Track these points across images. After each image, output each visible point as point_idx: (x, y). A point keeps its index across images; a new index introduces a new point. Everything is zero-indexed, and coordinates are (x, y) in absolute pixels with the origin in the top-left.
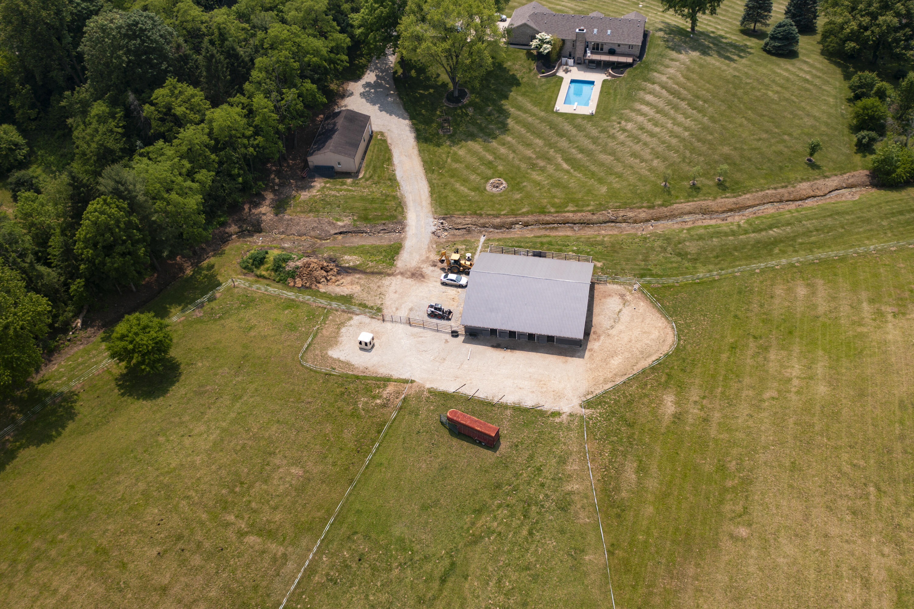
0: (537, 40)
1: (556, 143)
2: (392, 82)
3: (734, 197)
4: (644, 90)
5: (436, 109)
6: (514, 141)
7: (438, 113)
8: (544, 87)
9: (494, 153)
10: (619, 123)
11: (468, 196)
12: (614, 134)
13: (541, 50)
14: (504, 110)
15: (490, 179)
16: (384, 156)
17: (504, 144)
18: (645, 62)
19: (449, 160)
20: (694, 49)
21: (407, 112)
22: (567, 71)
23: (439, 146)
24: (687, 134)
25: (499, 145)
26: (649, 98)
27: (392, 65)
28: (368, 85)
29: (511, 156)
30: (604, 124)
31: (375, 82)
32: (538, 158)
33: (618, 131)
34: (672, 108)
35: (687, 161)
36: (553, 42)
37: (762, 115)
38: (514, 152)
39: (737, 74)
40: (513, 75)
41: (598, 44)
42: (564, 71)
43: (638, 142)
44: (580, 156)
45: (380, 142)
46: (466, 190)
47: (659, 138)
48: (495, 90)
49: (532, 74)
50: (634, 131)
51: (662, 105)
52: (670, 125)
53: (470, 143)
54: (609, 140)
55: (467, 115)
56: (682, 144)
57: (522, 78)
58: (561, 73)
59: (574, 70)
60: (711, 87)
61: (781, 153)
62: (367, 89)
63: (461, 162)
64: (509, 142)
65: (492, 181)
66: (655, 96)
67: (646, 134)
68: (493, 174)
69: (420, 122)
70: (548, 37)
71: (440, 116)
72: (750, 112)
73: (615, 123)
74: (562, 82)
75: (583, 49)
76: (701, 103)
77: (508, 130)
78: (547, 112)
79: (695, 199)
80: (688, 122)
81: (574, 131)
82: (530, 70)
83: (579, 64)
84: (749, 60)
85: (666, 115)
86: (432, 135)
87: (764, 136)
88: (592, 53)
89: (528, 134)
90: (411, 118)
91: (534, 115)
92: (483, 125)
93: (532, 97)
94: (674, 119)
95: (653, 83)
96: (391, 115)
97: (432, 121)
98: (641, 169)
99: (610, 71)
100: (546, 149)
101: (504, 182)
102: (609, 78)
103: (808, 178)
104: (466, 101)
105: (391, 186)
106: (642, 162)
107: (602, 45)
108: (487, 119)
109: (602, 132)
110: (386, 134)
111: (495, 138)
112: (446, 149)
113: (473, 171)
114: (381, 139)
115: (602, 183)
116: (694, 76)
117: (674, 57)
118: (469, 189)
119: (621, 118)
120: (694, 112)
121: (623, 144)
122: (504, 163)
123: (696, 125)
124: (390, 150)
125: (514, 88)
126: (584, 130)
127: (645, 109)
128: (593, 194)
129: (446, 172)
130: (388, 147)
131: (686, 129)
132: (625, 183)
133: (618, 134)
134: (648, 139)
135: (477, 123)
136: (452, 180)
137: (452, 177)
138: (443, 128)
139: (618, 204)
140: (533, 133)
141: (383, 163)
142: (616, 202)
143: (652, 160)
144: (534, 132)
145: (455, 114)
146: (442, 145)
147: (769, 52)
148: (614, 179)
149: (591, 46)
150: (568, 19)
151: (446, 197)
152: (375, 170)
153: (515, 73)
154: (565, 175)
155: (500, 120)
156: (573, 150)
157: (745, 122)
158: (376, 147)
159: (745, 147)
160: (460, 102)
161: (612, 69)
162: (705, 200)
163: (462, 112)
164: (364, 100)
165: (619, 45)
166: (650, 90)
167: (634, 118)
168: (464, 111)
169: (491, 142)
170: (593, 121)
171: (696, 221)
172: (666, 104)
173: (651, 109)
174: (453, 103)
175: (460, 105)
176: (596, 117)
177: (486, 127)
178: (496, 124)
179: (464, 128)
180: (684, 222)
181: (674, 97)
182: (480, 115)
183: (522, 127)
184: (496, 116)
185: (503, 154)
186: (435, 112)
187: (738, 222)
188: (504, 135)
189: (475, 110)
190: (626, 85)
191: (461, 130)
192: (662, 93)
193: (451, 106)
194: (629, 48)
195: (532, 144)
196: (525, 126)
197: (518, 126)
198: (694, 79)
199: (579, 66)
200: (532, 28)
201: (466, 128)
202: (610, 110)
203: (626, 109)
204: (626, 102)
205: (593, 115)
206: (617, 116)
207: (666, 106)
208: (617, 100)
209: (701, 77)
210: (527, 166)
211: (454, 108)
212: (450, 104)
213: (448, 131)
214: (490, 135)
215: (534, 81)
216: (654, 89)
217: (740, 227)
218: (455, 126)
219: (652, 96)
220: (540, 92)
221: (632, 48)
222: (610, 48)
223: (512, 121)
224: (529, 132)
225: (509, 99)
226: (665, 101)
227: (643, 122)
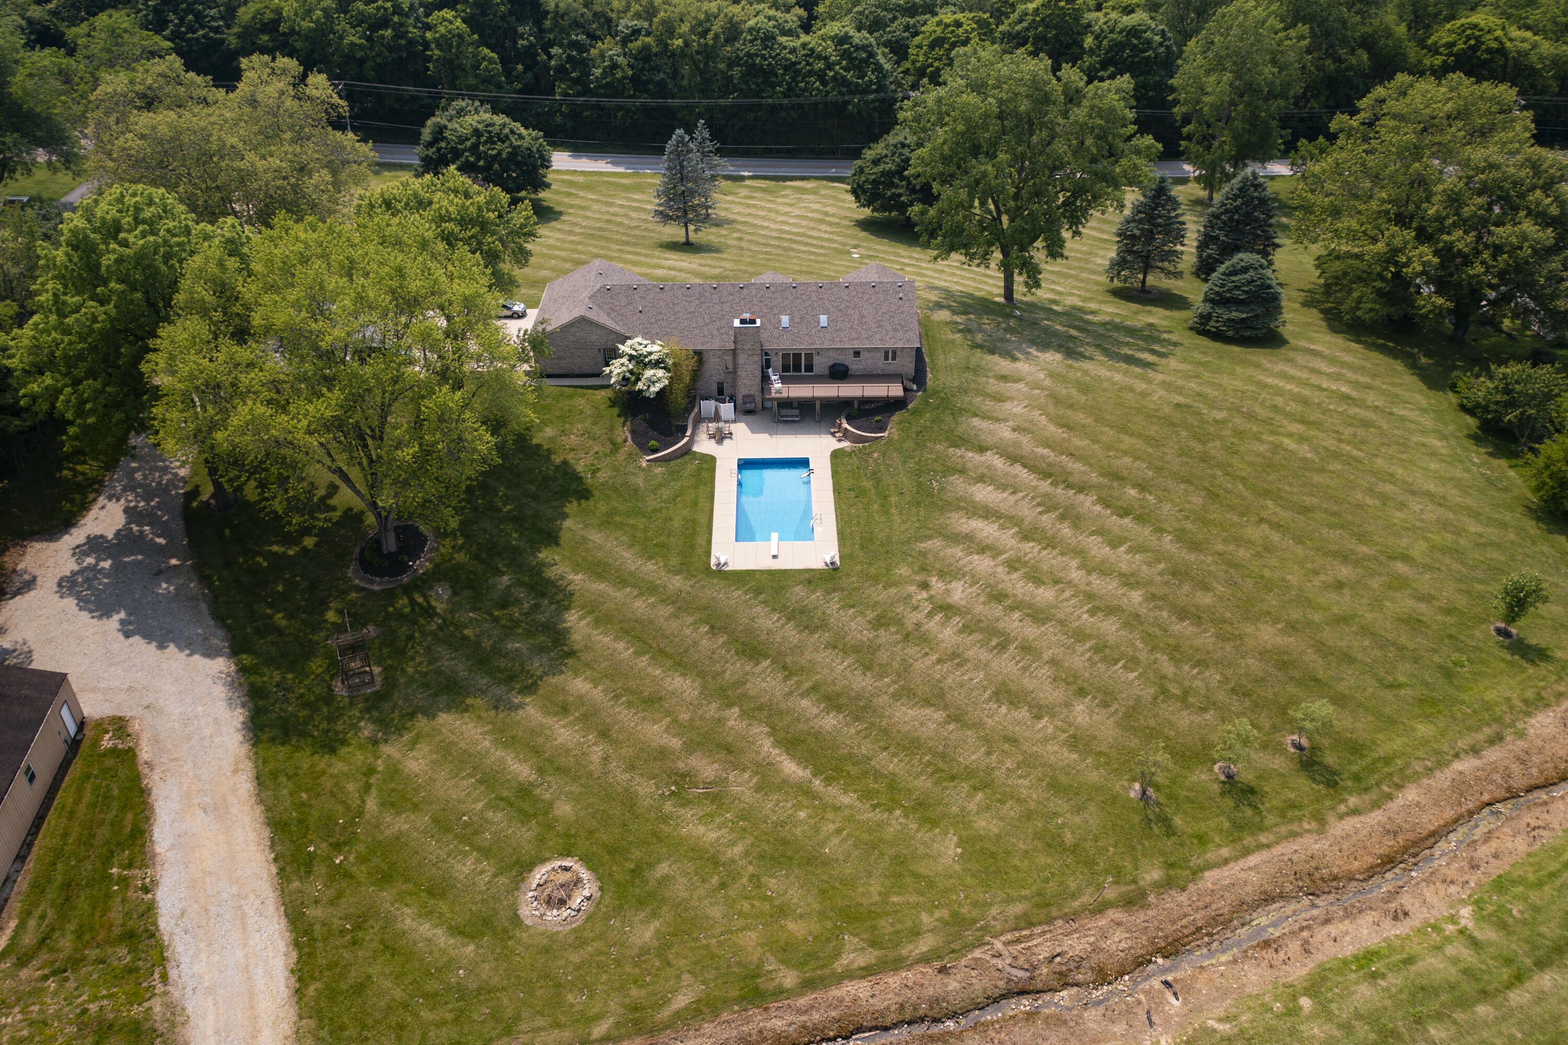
0: (624, 360)
1: (741, 683)
2: (178, 526)
3: (1376, 805)
4: (962, 472)
5: (323, 605)
6: (597, 694)
7: (331, 616)
8: (666, 493)
9: (536, 751)
10: (925, 586)
11: (450, 965)
12: (918, 625)
13: (640, 386)
14: (551, 583)
15: (530, 866)
16: (116, 824)
17: (564, 709)
18: (936, 393)
19: (371, 804)
20: (1045, 346)
21: (224, 626)
22: (720, 437)
23: (333, 751)
24: (1136, 596)
25: (547, 713)
26: (984, 494)
27: (182, 472)
28: (95, 545)
29: (597, 753)
30: (879, 594)
31: (118, 533)
32: (690, 748)
33: (930, 615)
34: (1062, 518)
35: (1174, 689)
36: (670, 362)
37: (1305, 510)
38: (604, 734)
39: (1179, 399)
40: (565, 463)
41: (797, 356)
42: (712, 437)
43: (1003, 647)
44: (830, 722)
45: (110, 762)
46: (442, 938)
47: (1062, 622)
48: (516, 519)
49: (621, 456)
50: (979, 608)
51: (1027, 511)
52: (1076, 575)
53: (444, 718)
54: (912, 651)
55: (429, 612)
56: (1136, 635)
57: (594, 472)
58: (704, 445)
59: (740, 429)
60: (1139, 444)
61: (1414, 623)
62: (90, 560)
63: (416, 807)
64: (581, 701)
65: (539, 875)
66: (1002, 487)
67: (1017, 615)
68: (541, 840)
69: (269, 661)
70: (655, 349)
71: (339, 629)
72: (1270, 503)
73: (913, 589)
74: (712, 470)
75: (758, 373)
76: (1133, 492)
77: (572, 654)
78: (690, 575)
79: (1263, 839)
80: (1123, 558)
81: (791, 634)
82: (615, 447)
83: (749, 412)
84: (1184, 360)
85: (1051, 542)
86: (306, 705)
87: (1345, 572)
88: (784, 380)
89: (644, 661)
90: (235, 652)
91: (652, 589)
92: (487, 644)
93: (634, 527)
94: (1079, 552)
95: (982, 449)
96: (162, 646)
97: (309, 651)
98: (1045, 740)
99: (845, 425)
100: (712, 709)
101: (585, 874)
102: (845, 444)
103: (1540, 696)
104: (422, 565)
105: (131, 970)
106: (1038, 717)
107: (809, 356)
108: (496, 620)
109: (879, 623)
110: (135, 727)
111: (530, 689)
112: (359, 757)
113: (464, 839)
114: (114, 751)
115: (933, 823)
116: (1080, 417)
117: (1005, 372)
118: (456, 931)
119: (923, 569)
120: (1127, 521)
121: (956, 657)
122: (576, 789)
123: (1149, 564)
124: (144, 793)
125: (572, 507)
126: (823, 625)
127: (986, 529)
128: (916, 876)
129: (362, 859)
130: (136, 778)
131: (1129, 580)
132: (1011, 810)
133: (932, 625)
134: (1031, 631)
135: (465, 638)
136: (386, 897)
137: (385, 879)
138: (347, 675)
139: (1018, 908)
140: (660, 654)
141: (107, 861)
142: (1009, 900)
143: (1068, 705)
144: (661, 651)
145: (388, 616)
146: (344, 742)
147: (1217, 336)
148: (970, 796)
149: (777, 361)
150: (701, 295)
151: (359, 989)
152: (65, 905)
153: (570, 457)
154: (798, 806)
155: (542, 618)
156: (805, 703)
157: (1275, 537)
158: (89, 787)
159: (1317, 617)
160: (405, 568)
161: (849, 419)
162: (1294, 835)
163: (413, 602)
164: (70, 603)
165: (857, 354)
166: (980, 471)
167: (961, 563)
168: (420, 600)
169: (521, 706)
170: (842, 590)
171: (1305, 934)
172: (1040, 509)
173: (1002, 527)
174: (381, 576)
175: (405, 579)
176: (848, 575)
177: (496, 651)
178: (529, 634)
179: (420, 663)
180: (1267, 944)
181: (1055, 484)
182: (473, 609)
183: (616, 638)
184: (526, 605)
185: (568, 751)
186: (322, 613)
187: (1453, 919)
188: (562, 672)
189: (455, 593)
190: (904, 463)
191: (410, 671)
192: (1016, 476)
193: (376, 588)
194: (886, 358)
195: (661, 698)
196: (627, 632)
197: (605, 633)
198: (1084, 426)
199: (749, 418)
200: (603, 328)
201: (430, 663)
202: (882, 545)
203: (930, 538)
204: (922, 513)
205: (836, 570)
206: (910, 565)
207: (1041, 513)
208: (893, 511)
209: (1099, 419)
210: (658, 788)
211: (383, 591)
212: (372, 582)
213: (364, 684)
214: (512, 678)
215: (632, 479)
216: (989, 467)
217: (1474, 943)
218: (390, 662)
219: (991, 488)
220: (655, 510)
221: (894, 358)
222: (831, 362)
223: (582, 618)
224: (644, 653)
225: (562, 542)
226: (1033, 498)
227: (993, 574)
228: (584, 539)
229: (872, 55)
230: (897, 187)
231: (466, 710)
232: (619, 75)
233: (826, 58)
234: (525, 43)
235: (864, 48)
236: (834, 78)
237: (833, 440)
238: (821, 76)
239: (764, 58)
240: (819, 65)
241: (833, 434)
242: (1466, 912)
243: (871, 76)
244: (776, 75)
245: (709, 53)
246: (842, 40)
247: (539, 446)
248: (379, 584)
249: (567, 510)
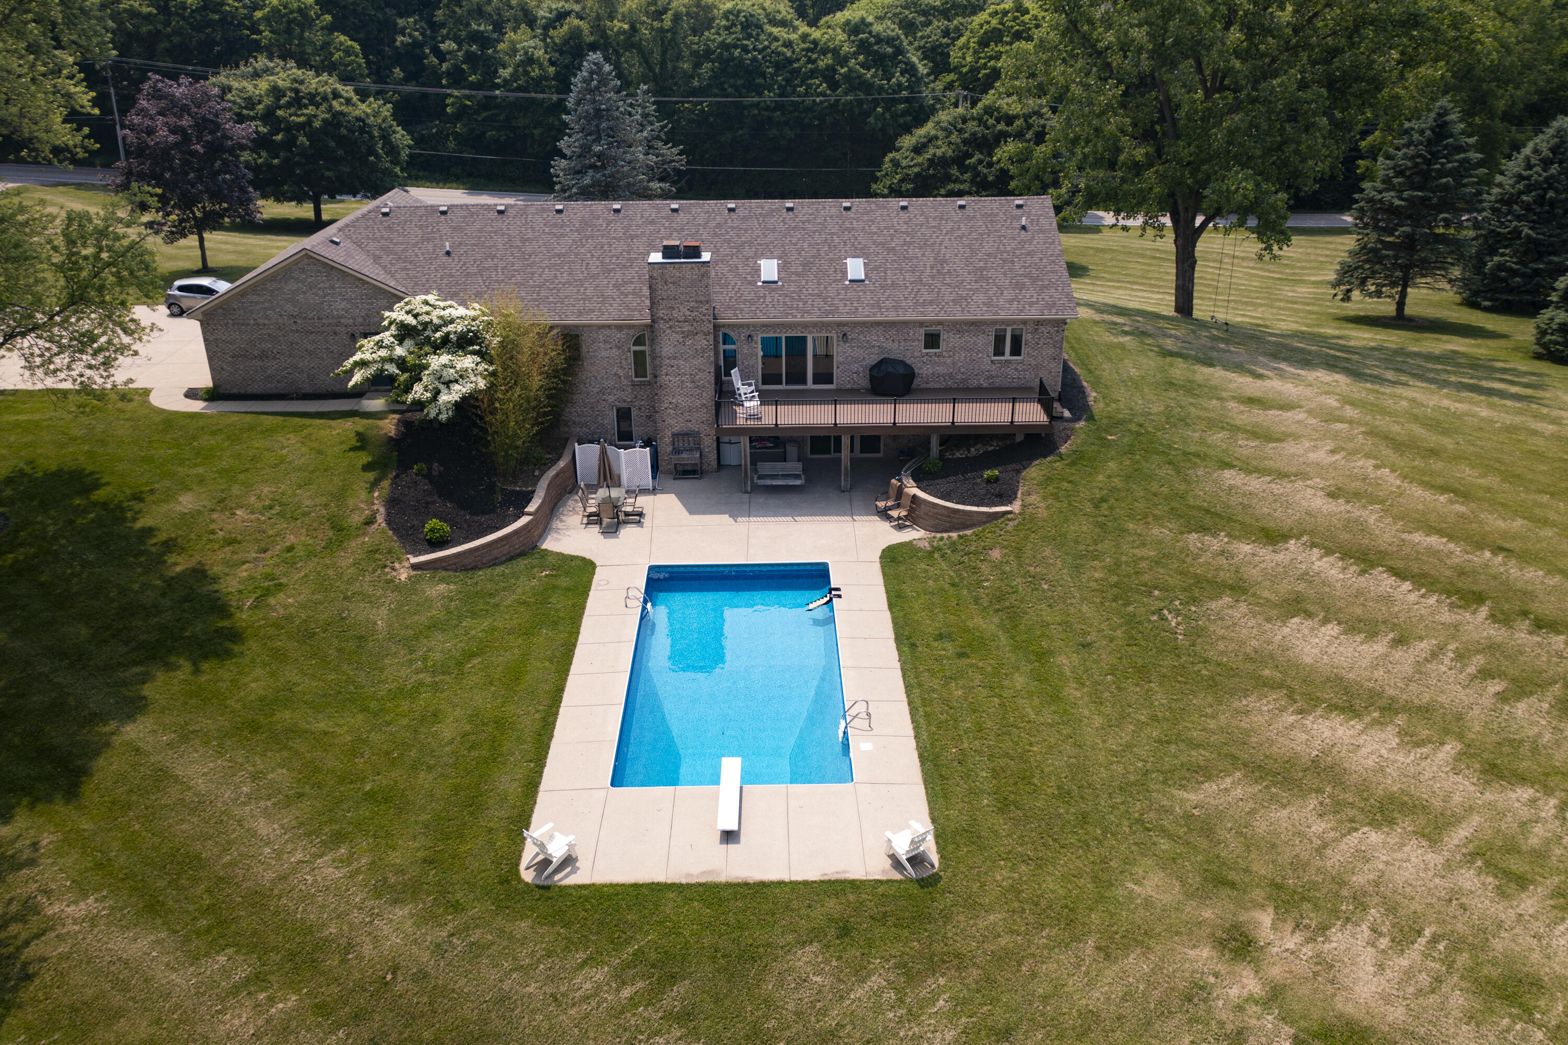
0: (390, 339)
4: (1238, 589)
10: (1239, 945)
13: (418, 391)
18: (1116, 423)
20: (1302, 363)
22: (612, 521)
26: (1317, 644)
36: (494, 342)
40: (199, 574)
41: (797, 345)
42: (594, 519)
49: (349, 557)
51: (1461, 693)
58: (570, 537)
59: (665, 507)
66: (1362, 627)
73: (1203, 957)
74: (581, 591)
75: (707, 378)
78: (442, 908)
82: (340, 536)
83: (687, 472)
88: (766, 398)
91: (300, 958)
95: (1271, 537)
99: (912, 489)
102: (917, 533)
107: (825, 344)
116: (1466, 474)
119: (1218, 881)
125: (167, 683)
149: (752, 358)
150: (586, 224)
153: (215, 561)
161: (920, 479)
165: (932, 338)
166: (1285, 587)
167: (1335, 858)
170: (959, 961)
172: (1495, 687)
173: (1410, 740)
176: (973, 905)
181: (1500, 618)
190: (1077, 569)
192: (1387, 599)
194: (999, 351)
198: (1489, 490)
199: (686, 485)
200: (358, 281)
202: (1064, 795)
203: (1206, 773)
204: (1160, 699)
205: (929, 882)
206: (1168, 863)
207: (1502, 697)
208: (1071, 691)
209: (1511, 477)
215: (360, 612)
216: (1304, 577)
219: (1332, 629)
220: (400, 693)
221: (1016, 351)
222: (874, 359)
225: (87, 787)
226: (1461, 657)
227: (1453, 895)
228: (162, 776)
232: (535, 72)
233: (835, 51)
234: (407, 40)
235: (890, 41)
236: (848, 77)
237: (885, 526)
238: (829, 75)
239: (745, 49)
240: (825, 61)
241: (884, 514)
244: (763, 75)
245: (666, 41)
246: (858, 29)
247: (149, 532)
249: (147, 690)
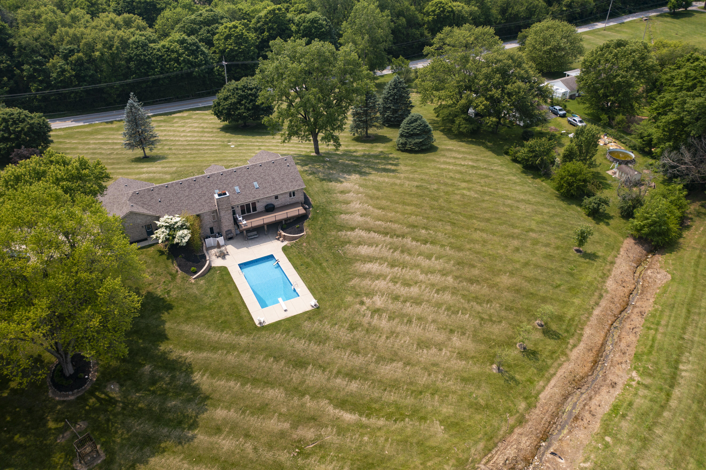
0: (163, 229)
1: (303, 382)
3: (579, 340)
4: (349, 242)
5: (43, 420)
6: (232, 414)
7: (51, 425)
8: (212, 293)
9: (216, 459)
10: (362, 303)
12: (369, 323)
13: (176, 241)
14: (175, 361)
17: (219, 430)
18: (317, 207)
20: (349, 173)
22: (223, 255)
24: (450, 279)
25: (211, 435)
26: (364, 250)
29: (249, 446)
30: (345, 314)
32: (295, 426)
33: (372, 317)
34: (402, 252)
35: (486, 317)
36: (188, 224)
37: (488, 220)
38: (247, 436)
39: (416, 184)
40: (150, 293)
41: (248, 205)
42: (219, 257)
43: (410, 321)
44: (354, 386)
47: (428, 301)
49: (179, 280)
50: (391, 307)
51: (387, 253)
52: (422, 277)
53: (153, 461)
54: (373, 337)
55: (111, 401)
56: (459, 297)
57: (168, 293)
58: (217, 262)
59: (230, 248)
60: (413, 208)
61: (549, 257)
64: (225, 422)
66: (370, 245)
67: (408, 304)
70: (177, 219)
72: (474, 221)
73: (358, 306)
74: (229, 274)
75: (232, 218)
76: (423, 231)
77: (207, 398)
78: (249, 334)
79: (552, 371)
80: (437, 264)
81: (315, 348)
82: (174, 277)
83: (230, 239)
84: (406, 165)
85: (404, 265)
87: (516, 243)
88: (245, 219)
89: (248, 387)
91: (232, 347)
92: (156, 408)
93: (205, 317)
94: (417, 266)
95: (353, 229)
97: (48, 451)
98: (449, 360)
99: (283, 234)
100: (296, 401)
102: (286, 243)
103: (604, 274)
104: (94, 376)
106: (441, 350)
107: (254, 204)
108: (154, 392)
109: (352, 328)
111: (193, 425)
115: (423, 419)
116: (384, 203)
117: (341, 189)
119: (357, 295)
120: (428, 245)
121: (392, 333)
123: (447, 263)
125: (165, 316)
126: (328, 338)
127: (374, 267)
128: (432, 448)
131: (444, 273)
132: (453, 398)
133: (375, 321)
134: (417, 310)
135: (141, 409)
139: (481, 445)
140: (255, 382)
142: (476, 443)
143: (450, 339)
144: (254, 379)
145: (87, 412)
147: (411, 151)
148: (433, 398)
149: (238, 210)
150: (189, 186)
153: (151, 289)
154: (362, 435)
155: (179, 383)
156: (338, 381)
157: (484, 235)
159: (518, 266)
160: (84, 381)
161: (283, 230)
162: (560, 365)
163: (98, 398)
165: (276, 197)
166: (357, 240)
167: (372, 287)
168: (103, 396)
169: (194, 437)
170: (327, 317)
171: (587, 407)
172: (391, 251)
173: (380, 264)
174: (72, 390)
175: (87, 386)
176: (325, 309)
177: (164, 411)
178: (177, 395)
179: (122, 434)
180: (576, 418)
181: (391, 237)
182: (138, 391)
183: (228, 380)
184: (167, 379)
185: (233, 452)
186: (45, 425)
187: (632, 379)
188: (206, 410)
189: (122, 385)
190: (321, 245)
191: (119, 440)
192: (373, 238)
193: (72, 398)
194: (290, 196)
195: (267, 405)
196: (231, 375)
197: (220, 379)
198: (388, 206)
199: (231, 241)
200: (143, 215)
201: (128, 432)
202: (332, 289)
203: (352, 279)
204: (342, 268)
205: (318, 308)
206: (350, 294)
207: (393, 252)
208: (328, 270)
209: (392, 201)
210: (290, 453)
211: (78, 398)
212: (68, 396)
213: (94, 459)
214: (180, 423)
215: (190, 291)
216: (360, 237)
217: (647, 387)
218: (103, 440)
219: (366, 246)
220: (211, 304)
221: (294, 195)
222: (265, 204)
223: (203, 375)
224: (247, 383)
225: (169, 337)
226: (386, 246)
227: (388, 288)
228: (182, 332)
229: (198, 47)
230: (239, 109)
231: (164, 451)
232: (68, 75)
233: (176, 51)
235: (194, 44)
236: (184, 61)
237: (279, 242)
238: (177, 60)
239: (144, 55)
240: (174, 55)
241: (278, 239)
242: (634, 374)
243: (201, 57)
244: (153, 63)
245: (114, 57)
246: (182, 42)
248: (73, 394)
249: (163, 318)
